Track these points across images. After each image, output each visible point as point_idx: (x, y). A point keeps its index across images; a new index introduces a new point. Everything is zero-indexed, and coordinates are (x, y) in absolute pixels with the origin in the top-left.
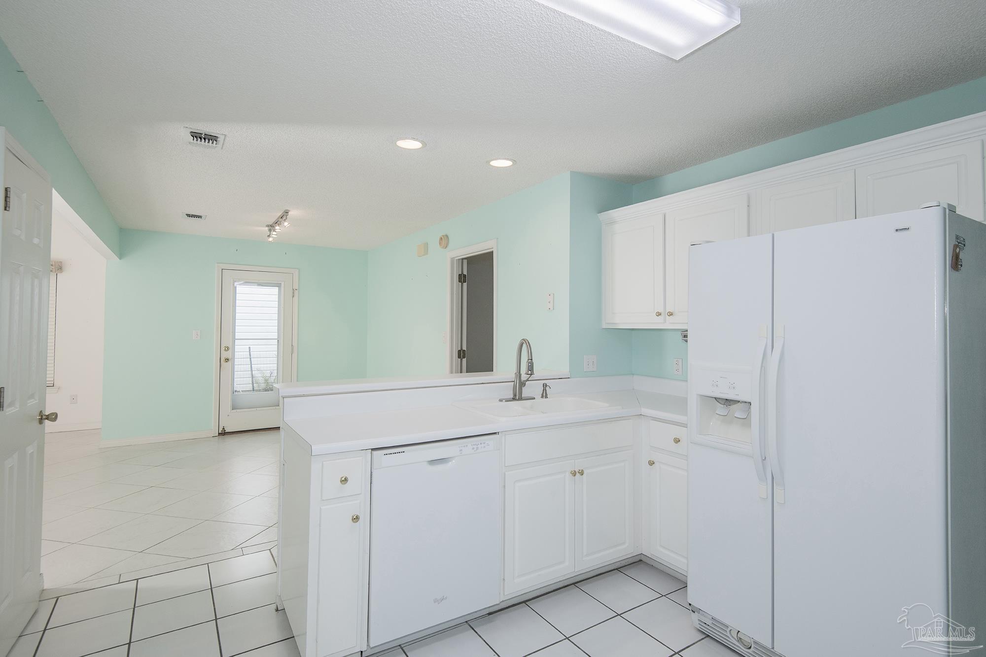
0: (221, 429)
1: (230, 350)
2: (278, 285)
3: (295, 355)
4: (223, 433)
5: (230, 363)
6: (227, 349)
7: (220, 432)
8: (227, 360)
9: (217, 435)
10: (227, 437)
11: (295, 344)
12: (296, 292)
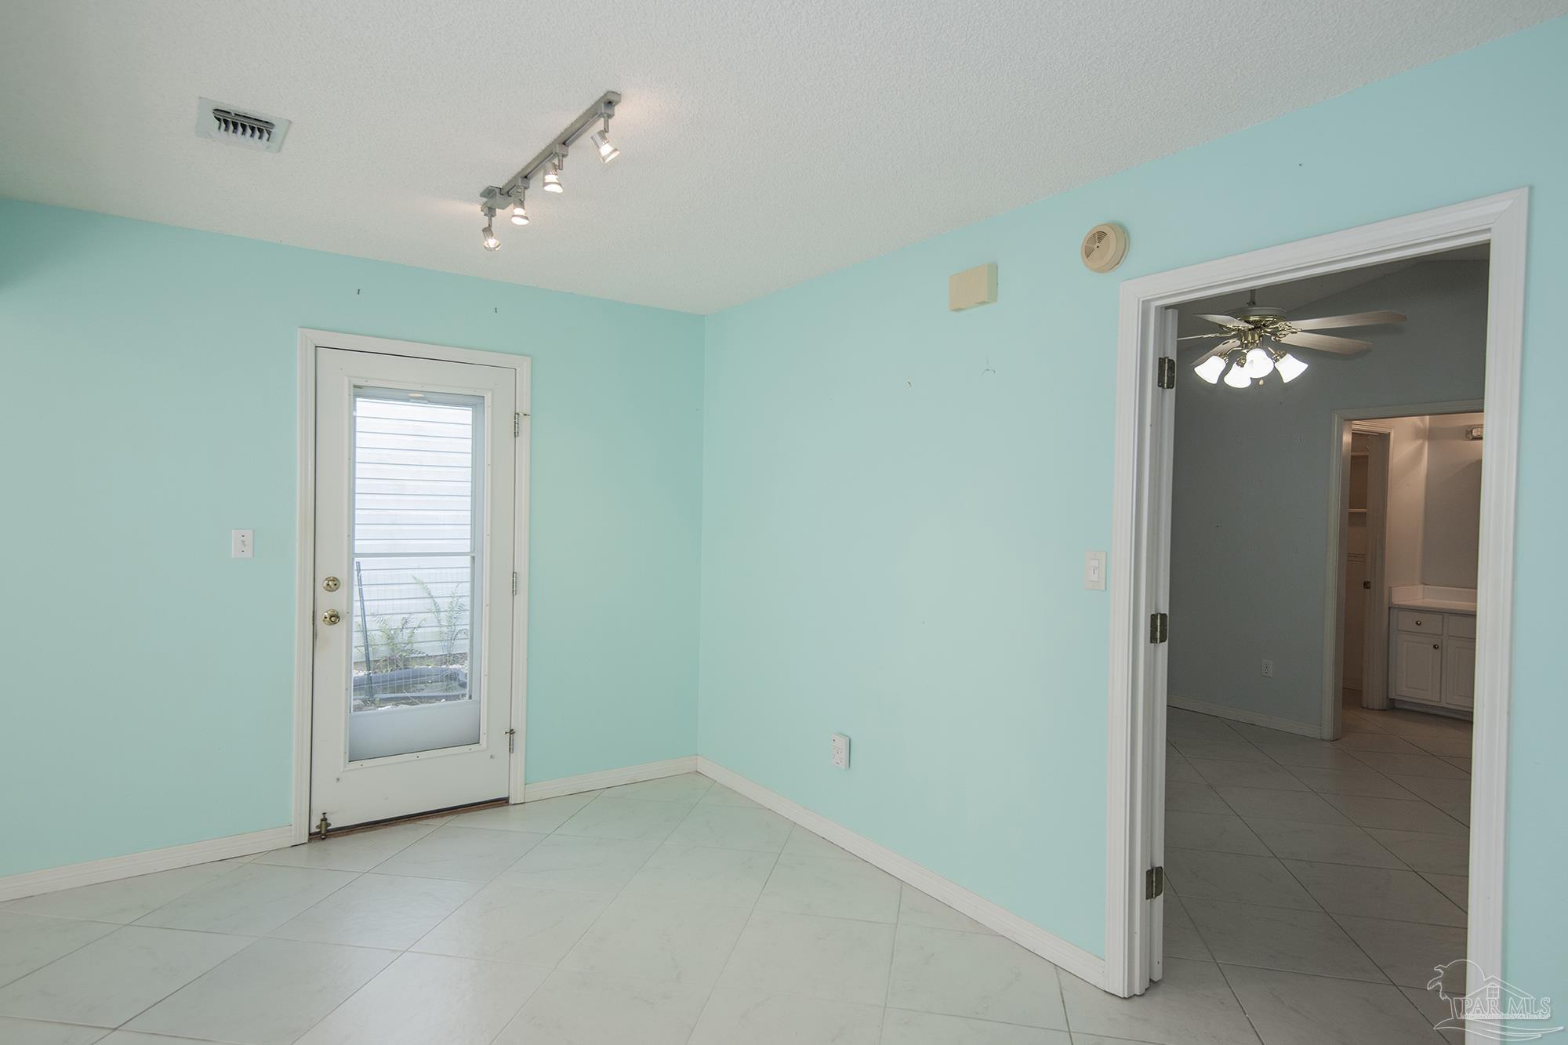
0: (316, 822)
1: (342, 591)
2: (475, 402)
3: (522, 599)
4: (323, 833)
5: (341, 625)
6: (333, 584)
7: (314, 830)
8: (334, 618)
9: (305, 839)
10: (334, 845)
11: (522, 569)
12: (525, 423)
